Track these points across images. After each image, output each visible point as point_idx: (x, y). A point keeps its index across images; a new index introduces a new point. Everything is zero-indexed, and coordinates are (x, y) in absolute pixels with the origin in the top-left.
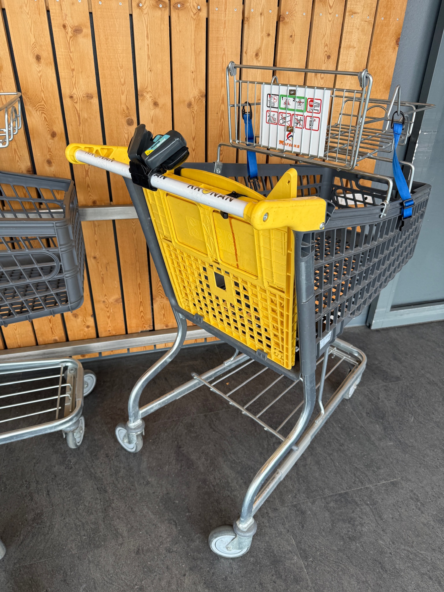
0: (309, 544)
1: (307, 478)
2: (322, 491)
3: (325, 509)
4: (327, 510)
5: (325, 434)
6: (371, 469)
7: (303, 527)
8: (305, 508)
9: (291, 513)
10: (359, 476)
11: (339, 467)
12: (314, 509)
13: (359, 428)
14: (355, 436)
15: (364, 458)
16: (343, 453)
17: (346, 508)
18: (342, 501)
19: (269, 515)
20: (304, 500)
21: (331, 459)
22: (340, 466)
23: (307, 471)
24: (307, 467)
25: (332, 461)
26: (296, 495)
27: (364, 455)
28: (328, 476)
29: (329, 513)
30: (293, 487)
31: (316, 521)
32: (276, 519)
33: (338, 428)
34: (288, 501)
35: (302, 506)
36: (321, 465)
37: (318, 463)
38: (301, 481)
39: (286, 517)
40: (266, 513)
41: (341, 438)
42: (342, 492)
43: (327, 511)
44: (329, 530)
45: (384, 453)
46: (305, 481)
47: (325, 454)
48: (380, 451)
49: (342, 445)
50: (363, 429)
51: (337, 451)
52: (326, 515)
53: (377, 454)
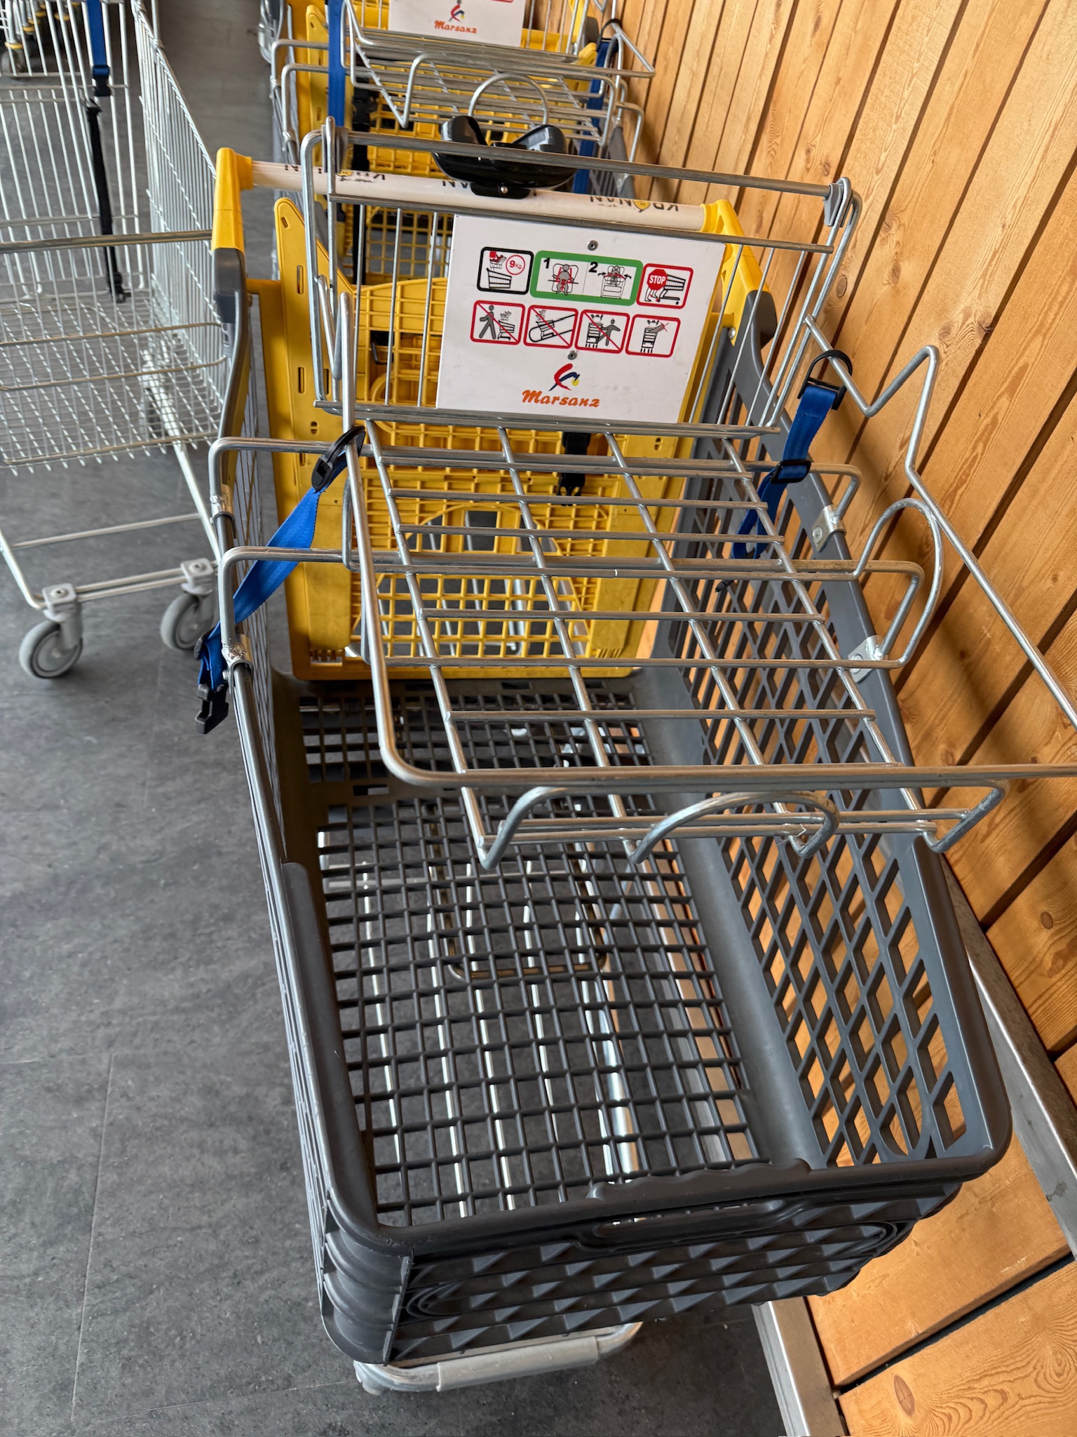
1: (164, 1140)
2: (117, 1167)
3: (67, 1155)
4: (65, 1160)
5: (288, 1243)
6: (132, 1337)
7: (49, 1090)
8: (88, 1110)
9: (89, 1074)
10: (123, 1289)
11: (168, 1238)
12: (79, 1131)
13: (288, 1368)
14: (259, 1339)
15: (173, 1332)
16: (208, 1270)
17: (51, 1209)
18: (70, 1206)
19: (102, 1029)
20: (110, 1114)
21: (200, 1227)
22: (170, 1242)
23: (182, 1147)
24: (196, 1151)
25: (193, 1229)
26: (129, 1099)
27: (183, 1338)
28: (153, 1197)
29: (55, 1161)
30: (152, 1099)
31: (48, 1124)
32: (89, 1039)
33: (304, 1294)
34: (119, 1075)
35: (97, 1104)
36: (192, 1192)
37: (199, 1184)
38: (159, 1122)
39: (83, 1062)
40: (110, 1023)
41: (262, 1289)
42: (95, 1217)
43: (62, 1158)
44: (18, 1146)
45: (170, 1413)
46: (159, 1133)
47: (220, 1214)
48: (184, 1402)
49: (237, 1279)
50: (279, 1382)
51: (221, 1257)
52: (52, 1153)
53: (175, 1384)
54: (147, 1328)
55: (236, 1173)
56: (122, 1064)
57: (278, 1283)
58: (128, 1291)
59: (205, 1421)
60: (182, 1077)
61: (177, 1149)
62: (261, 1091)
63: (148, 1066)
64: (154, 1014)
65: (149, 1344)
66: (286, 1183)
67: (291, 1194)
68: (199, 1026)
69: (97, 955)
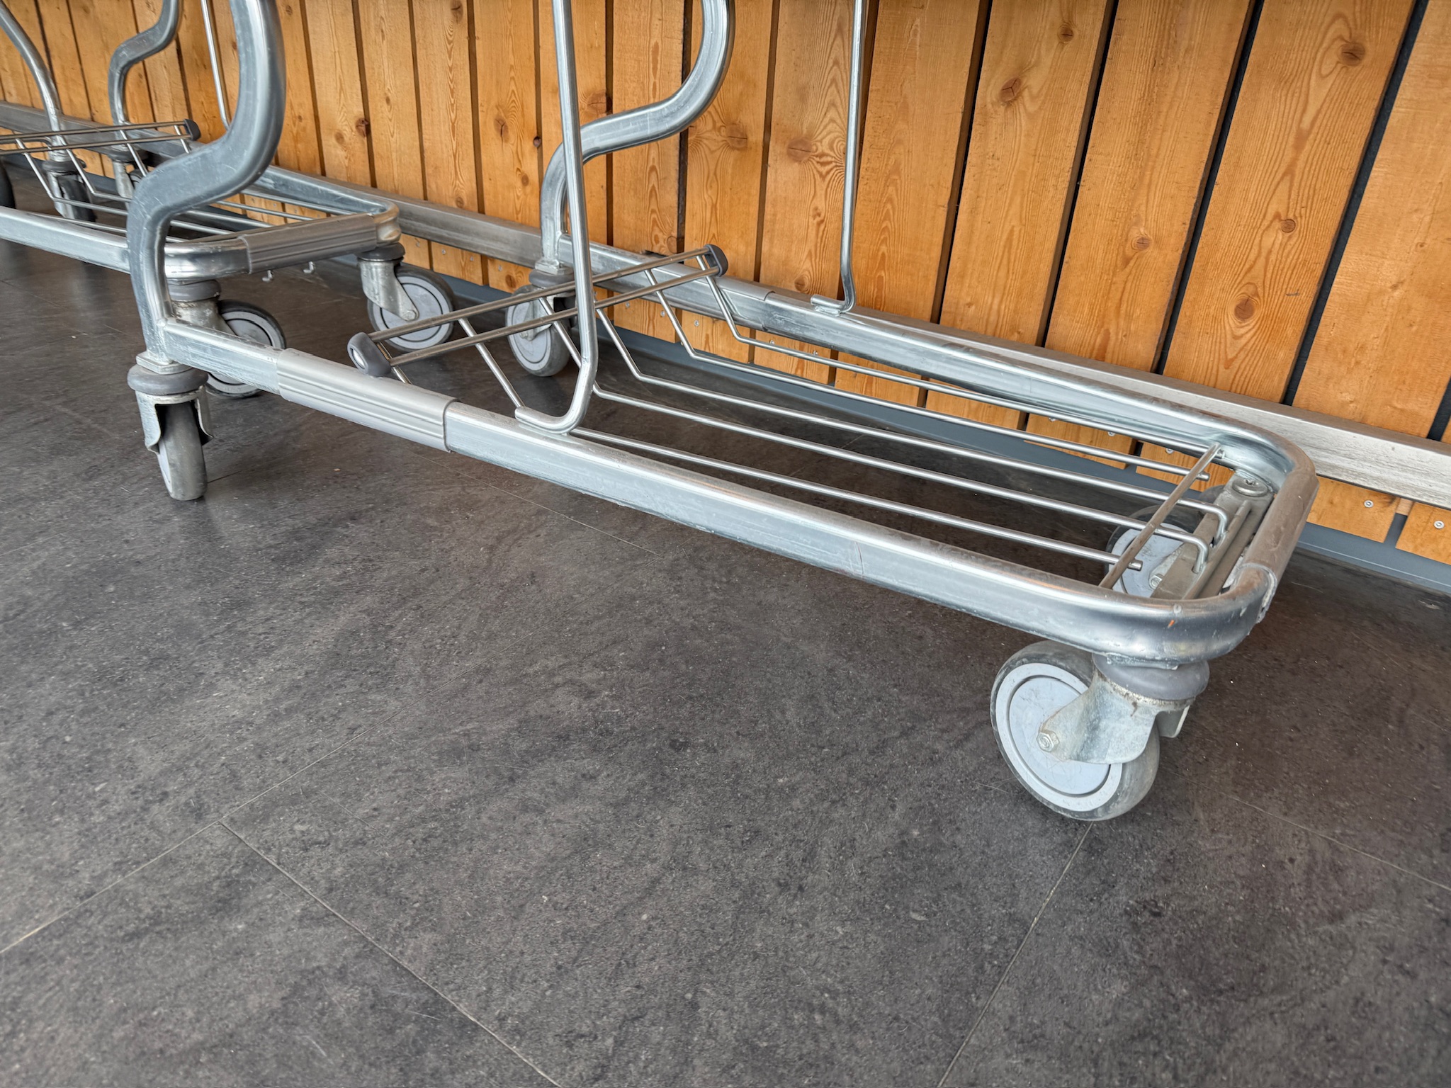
0: (31, 996)
1: (455, 844)
2: (414, 925)
3: (292, 980)
4: (296, 989)
5: (796, 803)
7: (135, 936)
8: (259, 904)
9: (200, 867)
10: (645, 1042)
11: (627, 930)
12: (274, 937)
13: (994, 910)
15: (798, 1017)
16: (739, 911)
17: (355, 1065)
18: (391, 1031)
19: (155, 808)
20: (312, 882)
21: (656, 881)
22: (636, 931)
23: (499, 829)
24: (527, 818)
25: (649, 891)
26: (324, 844)
27: (823, 1009)
28: (529, 909)
29: (276, 1005)
30: (369, 819)
31: (193, 974)
32: (146, 832)
34: (267, 833)
35: (270, 886)
36: (585, 860)
37: (585, 843)
38: (420, 832)
39: (168, 862)
40: (165, 794)
42: (462, 1008)
43: (286, 991)
44: (158, 1045)
46: (435, 843)
47: (665, 847)
48: (940, 1073)
49: (791, 886)
50: (1009, 931)
51: (735, 884)
52: (253, 1001)
53: (896, 1065)
54: (754, 1048)
55: (623, 795)
56: (257, 817)
57: (847, 847)
58: (655, 1037)
59: (999, 1061)
60: (388, 771)
61: (493, 836)
62: (537, 707)
63: (308, 793)
64: (242, 740)
65: (786, 1063)
66: (703, 757)
67: (727, 761)
68: (344, 709)
69: (32, 744)
